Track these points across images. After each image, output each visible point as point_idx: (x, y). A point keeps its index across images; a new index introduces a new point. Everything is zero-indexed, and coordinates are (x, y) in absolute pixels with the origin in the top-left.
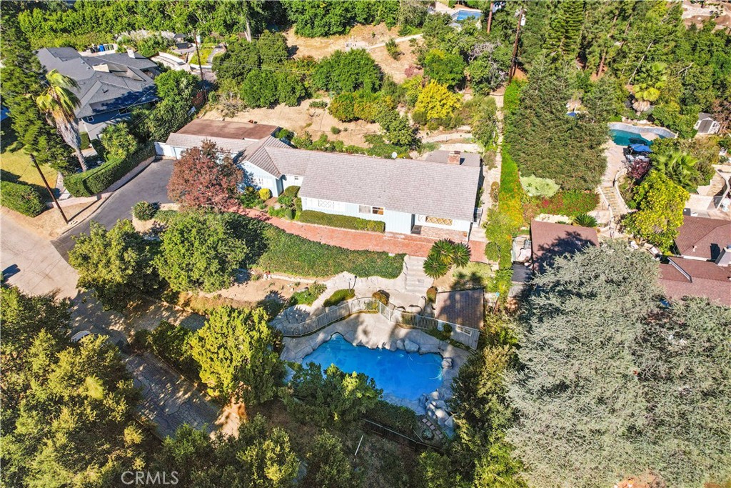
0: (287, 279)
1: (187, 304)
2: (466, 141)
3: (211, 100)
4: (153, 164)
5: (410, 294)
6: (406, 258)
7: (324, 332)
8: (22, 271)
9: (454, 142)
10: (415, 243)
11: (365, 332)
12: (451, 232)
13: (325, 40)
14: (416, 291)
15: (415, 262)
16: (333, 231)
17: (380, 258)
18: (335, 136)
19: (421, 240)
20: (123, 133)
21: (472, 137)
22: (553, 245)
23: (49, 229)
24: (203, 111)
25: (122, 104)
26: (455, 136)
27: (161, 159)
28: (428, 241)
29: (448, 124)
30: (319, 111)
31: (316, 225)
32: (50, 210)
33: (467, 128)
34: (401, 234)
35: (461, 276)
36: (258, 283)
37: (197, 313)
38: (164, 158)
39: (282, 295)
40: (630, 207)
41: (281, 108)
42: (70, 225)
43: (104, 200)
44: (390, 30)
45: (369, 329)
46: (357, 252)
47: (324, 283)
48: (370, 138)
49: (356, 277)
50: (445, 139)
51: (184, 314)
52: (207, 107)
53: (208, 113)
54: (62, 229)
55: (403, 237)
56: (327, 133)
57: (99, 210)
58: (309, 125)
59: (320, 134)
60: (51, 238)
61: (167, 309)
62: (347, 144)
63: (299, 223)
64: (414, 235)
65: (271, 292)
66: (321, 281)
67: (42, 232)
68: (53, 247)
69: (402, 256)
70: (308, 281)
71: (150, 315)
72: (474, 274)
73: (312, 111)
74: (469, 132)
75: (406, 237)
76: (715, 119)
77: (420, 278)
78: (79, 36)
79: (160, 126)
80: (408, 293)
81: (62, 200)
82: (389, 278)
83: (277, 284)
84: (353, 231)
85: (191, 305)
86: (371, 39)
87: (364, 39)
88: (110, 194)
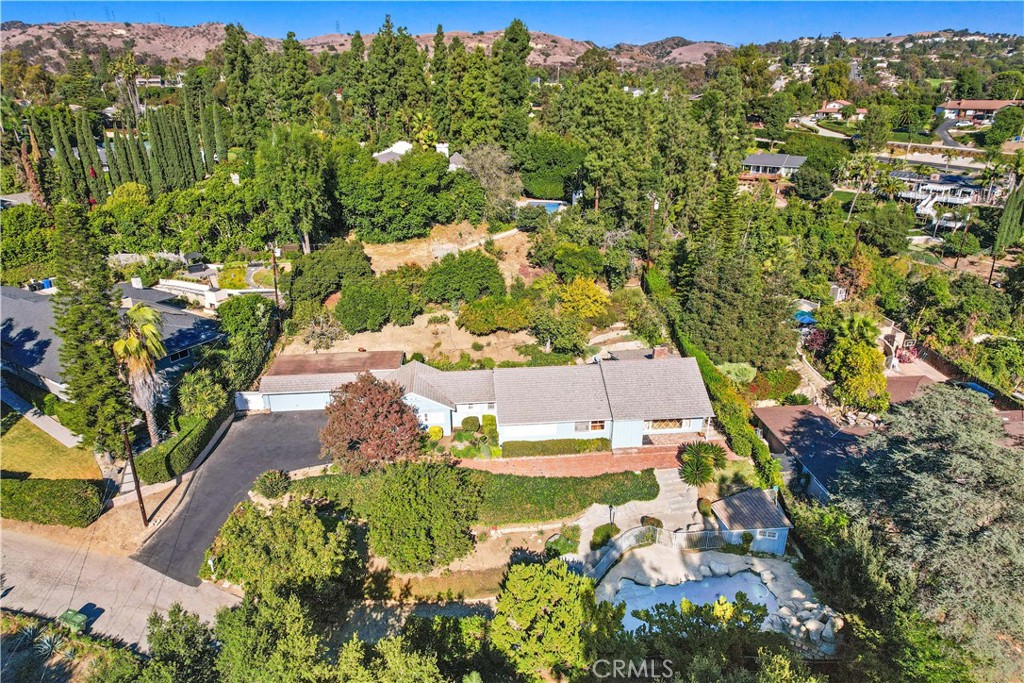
0: (524, 529)
1: (406, 592)
2: (625, 339)
3: (286, 331)
4: (234, 424)
5: (679, 512)
6: (656, 472)
7: (610, 581)
8: (107, 610)
9: (614, 341)
10: (652, 454)
11: (655, 569)
12: (684, 435)
13: (401, 245)
14: (684, 508)
15: (667, 476)
16: (549, 461)
17: (627, 478)
18: (479, 353)
19: (656, 450)
20: (208, 381)
21: (630, 334)
22: (794, 427)
23: (118, 539)
24: (278, 346)
25: (177, 346)
26: (612, 335)
27: (245, 415)
28: (667, 449)
29: (601, 324)
30: (441, 327)
31: (524, 458)
32: (110, 512)
33: (620, 325)
34: (631, 448)
35: (723, 480)
36: (487, 544)
37: (425, 603)
38: (249, 413)
39: (531, 549)
40: (828, 378)
41: (388, 328)
42: (153, 526)
43: (187, 483)
44: (476, 228)
45: (656, 564)
46: (596, 477)
47: (576, 523)
48: (523, 349)
49: (611, 506)
50: (601, 340)
51: (406, 609)
52: (283, 339)
53: (287, 348)
54: (141, 535)
55: (636, 450)
56: (467, 351)
57: (187, 499)
58: (438, 345)
59: (458, 353)
60: (127, 554)
61: (375, 609)
62: (498, 360)
63: (501, 460)
64: (646, 446)
65: (514, 550)
66: (570, 522)
67: (107, 547)
68: (139, 564)
69: (650, 471)
70: (554, 526)
71: (356, 623)
72: (736, 475)
73: (432, 327)
74: (625, 329)
75: (640, 451)
76: (840, 286)
77: (680, 492)
78: (11, 271)
79: (240, 369)
80: (675, 512)
81: (125, 493)
82: (649, 499)
83: (513, 538)
84: (573, 456)
85: (413, 592)
86: (459, 239)
87: (450, 240)
88: (192, 472)
